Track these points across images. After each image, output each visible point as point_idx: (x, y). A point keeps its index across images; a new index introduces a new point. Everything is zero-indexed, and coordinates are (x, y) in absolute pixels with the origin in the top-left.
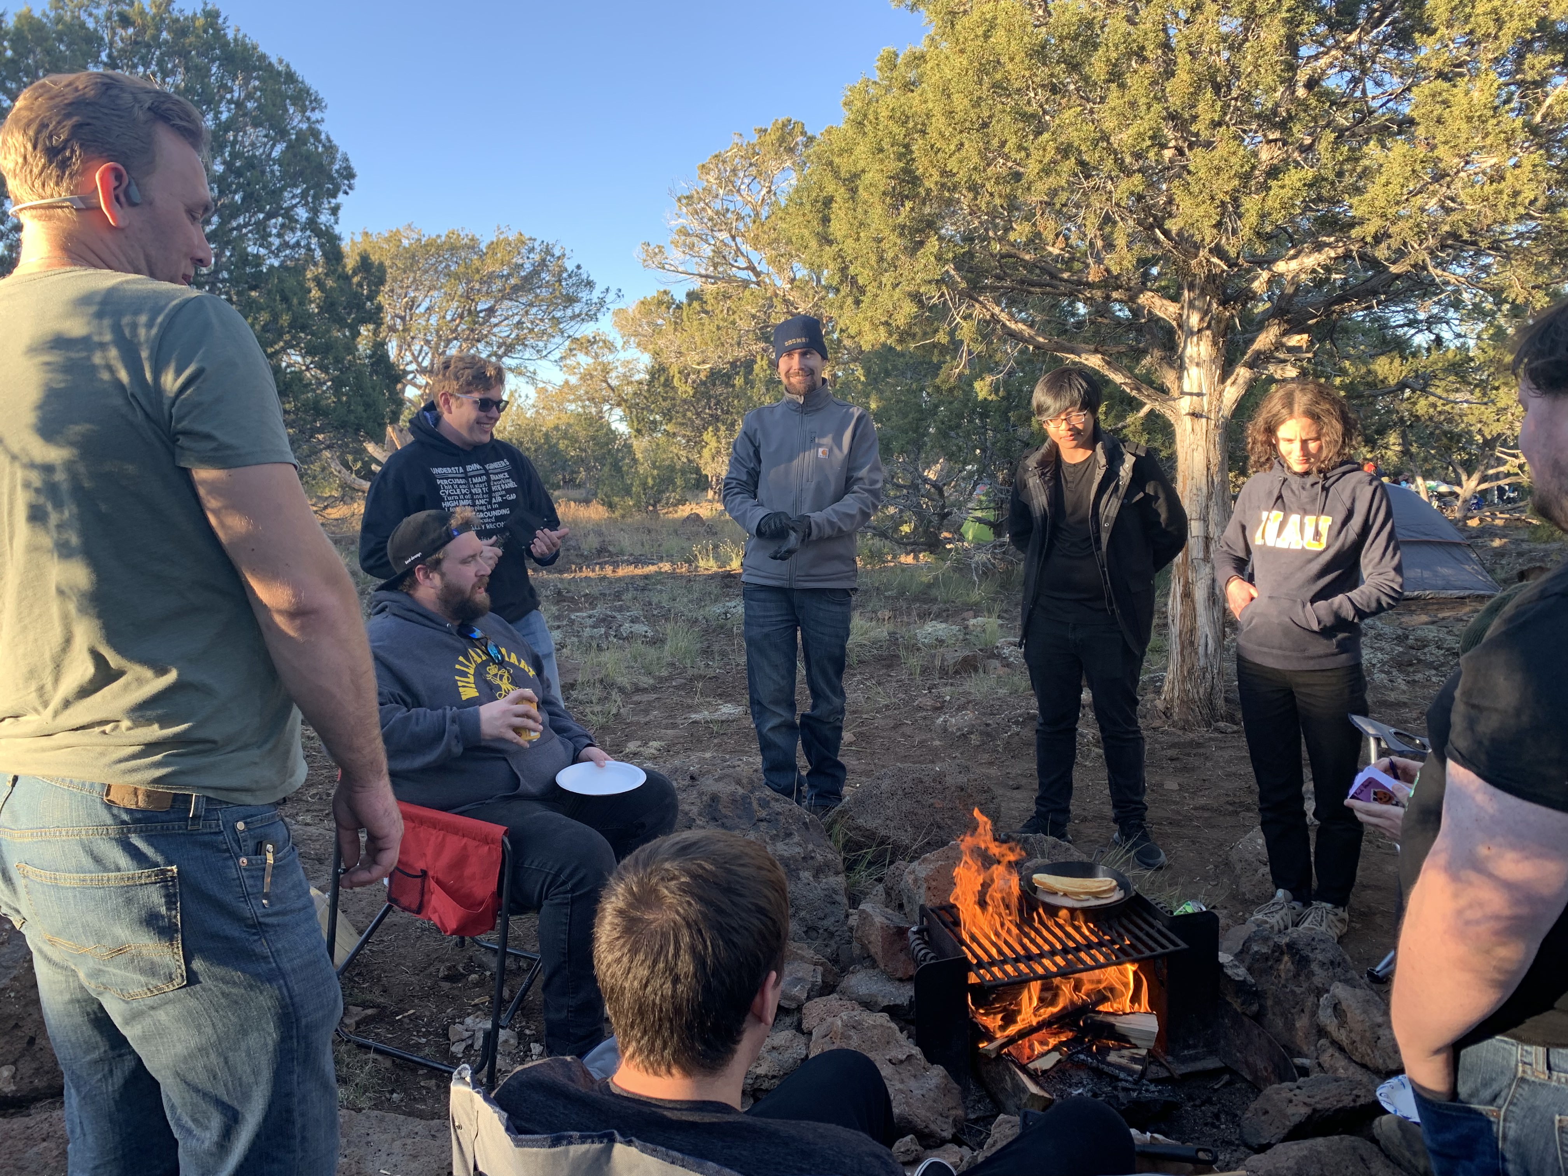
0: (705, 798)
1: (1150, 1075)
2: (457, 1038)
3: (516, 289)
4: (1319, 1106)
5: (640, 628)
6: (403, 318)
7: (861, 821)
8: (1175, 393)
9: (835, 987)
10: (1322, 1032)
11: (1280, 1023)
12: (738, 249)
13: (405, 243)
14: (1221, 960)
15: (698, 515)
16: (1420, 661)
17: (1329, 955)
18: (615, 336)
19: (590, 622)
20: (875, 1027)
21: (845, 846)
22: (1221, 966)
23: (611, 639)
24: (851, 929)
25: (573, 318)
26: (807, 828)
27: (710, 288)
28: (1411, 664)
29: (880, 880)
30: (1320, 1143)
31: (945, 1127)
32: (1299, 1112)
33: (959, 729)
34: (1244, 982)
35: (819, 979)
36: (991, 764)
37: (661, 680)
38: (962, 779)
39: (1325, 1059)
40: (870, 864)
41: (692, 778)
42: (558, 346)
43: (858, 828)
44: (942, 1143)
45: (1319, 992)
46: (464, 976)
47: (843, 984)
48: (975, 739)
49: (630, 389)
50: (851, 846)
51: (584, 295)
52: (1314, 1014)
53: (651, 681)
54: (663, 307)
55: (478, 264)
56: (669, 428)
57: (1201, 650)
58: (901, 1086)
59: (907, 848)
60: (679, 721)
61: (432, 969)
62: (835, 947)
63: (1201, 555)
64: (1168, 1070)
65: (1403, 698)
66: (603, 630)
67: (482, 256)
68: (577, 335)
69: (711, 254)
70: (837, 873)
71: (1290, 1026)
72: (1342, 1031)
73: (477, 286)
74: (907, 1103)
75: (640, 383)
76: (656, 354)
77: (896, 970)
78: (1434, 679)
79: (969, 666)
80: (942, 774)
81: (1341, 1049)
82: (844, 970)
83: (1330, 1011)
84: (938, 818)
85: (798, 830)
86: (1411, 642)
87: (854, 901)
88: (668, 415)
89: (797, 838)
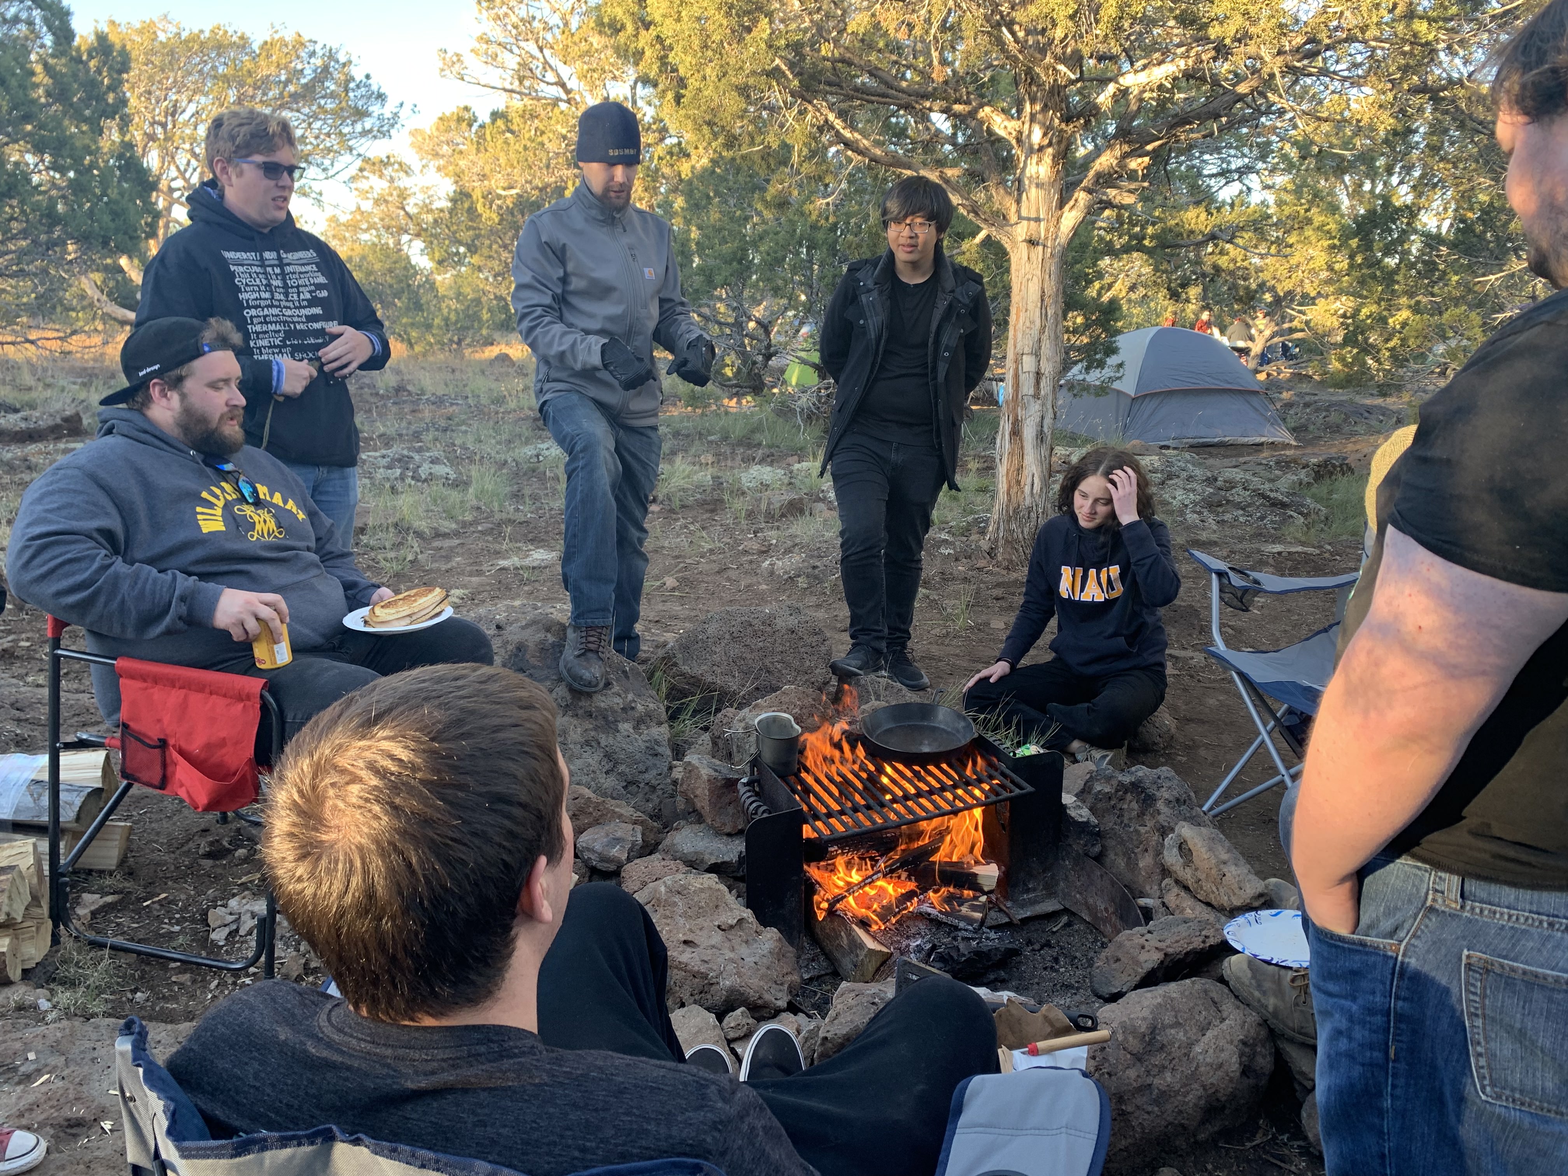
0: (510, 647)
1: (989, 922)
2: (218, 923)
3: (295, 97)
4: (1170, 950)
5: (441, 470)
6: (164, 125)
7: (686, 668)
8: (1013, 218)
9: (658, 844)
10: (1165, 872)
11: (1121, 863)
12: (546, 62)
13: (162, 37)
14: (1064, 801)
15: (507, 355)
16: (1228, 501)
17: (1175, 793)
18: (411, 158)
19: (384, 462)
20: (702, 890)
21: (667, 697)
22: (1064, 807)
23: (409, 481)
24: (675, 782)
25: (365, 133)
26: (627, 677)
27: (517, 103)
28: (1220, 505)
29: (706, 729)
30: (1172, 988)
31: (779, 995)
32: (1151, 959)
33: (785, 573)
34: (1087, 823)
35: (639, 837)
36: (819, 606)
37: (464, 524)
38: (792, 621)
39: (1171, 898)
40: (695, 712)
41: (498, 627)
42: (347, 164)
43: (683, 674)
44: (776, 1013)
45: (1164, 831)
46: (229, 851)
47: (667, 842)
48: (802, 582)
49: (430, 218)
50: (675, 694)
51: (375, 109)
52: (1159, 853)
53: (454, 526)
54: (464, 124)
55: (249, 65)
56: (476, 260)
57: (1027, 489)
58: (732, 955)
59: (735, 693)
60: (485, 567)
61: (191, 845)
62: (657, 801)
63: (1031, 391)
64: (1008, 915)
65: (1214, 537)
66: (398, 472)
67: (255, 57)
68: (368, 155)
69: (516, 67)
70: (660, 724)
71: (1132, 864)
72: (1188, 870)
73: (251, 92)
74: (738, 974)
75: (442, 210)
76: (458, 176)
77: (724, 824)
78: (1241, 519)
79: (795, 509)
80: (772, 616)
81: (1186, 888)
82: (667, 827)
83: (1175, 851)
84: (767, 662)
85: (618, 680)
86: (1219, 483)
87: (678, 752)
88: (472, 249)
89: (616, 688)
